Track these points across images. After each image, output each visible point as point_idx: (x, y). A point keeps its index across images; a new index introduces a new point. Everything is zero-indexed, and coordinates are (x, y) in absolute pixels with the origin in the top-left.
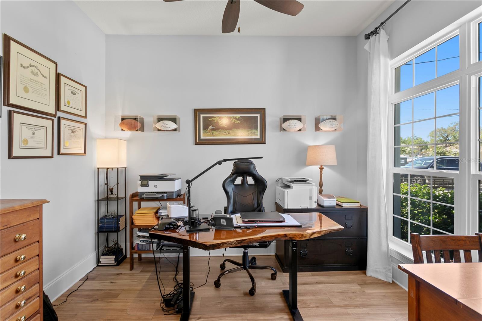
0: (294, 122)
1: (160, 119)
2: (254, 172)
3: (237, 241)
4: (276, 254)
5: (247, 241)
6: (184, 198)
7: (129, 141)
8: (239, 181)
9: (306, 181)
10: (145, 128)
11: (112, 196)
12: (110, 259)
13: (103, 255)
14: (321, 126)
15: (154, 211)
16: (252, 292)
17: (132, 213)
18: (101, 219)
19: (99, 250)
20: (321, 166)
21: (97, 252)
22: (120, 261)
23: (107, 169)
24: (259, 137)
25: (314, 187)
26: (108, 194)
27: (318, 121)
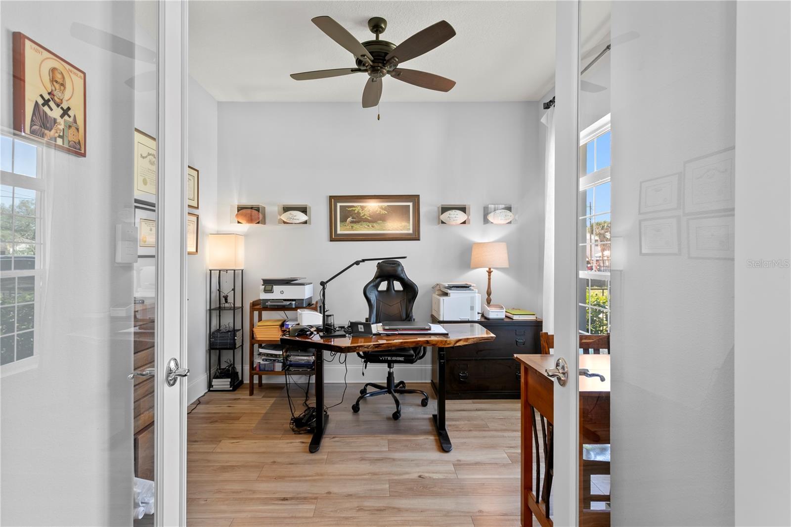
0: (456, 213)
1: (286, 209)
2: (402, 275)
3: (374, 345)
4: (432, 381)
5: (384, 345)
6: (316, 307)
7: (246, 236)
8: (383, 286)
9: (468, 287)
10: (267, 220)
11: (227, 305)
12: (223, 383)
13: (216, 377)
14: (490, 218)
15: (280, 323)
16: (396, 416)
17: (252, 325)
18: (213, 333)
19: (211, 372)
20: (490, 269)
21: (208, 374)
22: (237, 385)
23: (220, 271)
24: (411, 231)
25: (477, 295)
26: (221, 303)
27: (486, 213)
